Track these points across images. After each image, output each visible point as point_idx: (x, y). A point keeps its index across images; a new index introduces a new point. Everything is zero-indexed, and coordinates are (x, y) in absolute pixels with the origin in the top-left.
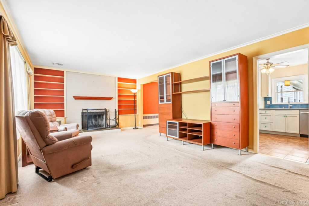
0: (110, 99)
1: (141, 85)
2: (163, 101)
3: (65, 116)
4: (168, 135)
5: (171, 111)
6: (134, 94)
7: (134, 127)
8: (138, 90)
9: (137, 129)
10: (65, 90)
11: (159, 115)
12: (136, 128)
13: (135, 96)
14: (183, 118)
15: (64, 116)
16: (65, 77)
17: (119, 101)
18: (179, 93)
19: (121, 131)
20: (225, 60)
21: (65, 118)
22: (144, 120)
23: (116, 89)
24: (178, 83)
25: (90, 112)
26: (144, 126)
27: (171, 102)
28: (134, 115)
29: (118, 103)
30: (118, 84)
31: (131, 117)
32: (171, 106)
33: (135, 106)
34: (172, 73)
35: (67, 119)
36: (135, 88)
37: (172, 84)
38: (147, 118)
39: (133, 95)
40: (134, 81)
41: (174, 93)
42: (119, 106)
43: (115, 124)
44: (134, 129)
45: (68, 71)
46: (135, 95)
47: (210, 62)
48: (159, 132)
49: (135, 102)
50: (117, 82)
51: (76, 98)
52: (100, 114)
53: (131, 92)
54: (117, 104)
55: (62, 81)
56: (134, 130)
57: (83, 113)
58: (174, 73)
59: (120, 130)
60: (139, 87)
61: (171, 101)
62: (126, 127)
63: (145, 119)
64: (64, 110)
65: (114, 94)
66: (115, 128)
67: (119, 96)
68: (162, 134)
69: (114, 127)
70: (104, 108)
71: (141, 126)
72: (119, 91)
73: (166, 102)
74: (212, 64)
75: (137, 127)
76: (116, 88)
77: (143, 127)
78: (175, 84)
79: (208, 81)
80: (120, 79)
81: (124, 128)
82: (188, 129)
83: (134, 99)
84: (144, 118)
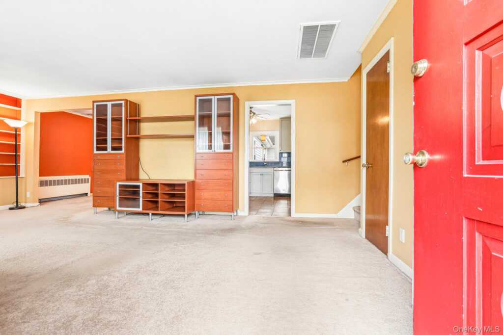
1: (36, 113)
2: (105, 149)
4: (118, 208)
5: (123, 167)
7: (14, 205)
8: (29, 124)
12: (18, 207)
13: (16, 136)
18: (137, 136)
20: (217, 97)
24: (136, 119)
26: (42, 201)
27: (123, 151)
28: (14, 177)
32: (124, 156)
33: (16, 158)
34: (126, 101)
37: (126, 120)
39: (14, 132)
40: (16, 102)
41: (128, 136)
44: (11, 209)
46: (18, 133)
47: (196, 96)
48: (94, 207)
49: (16, 148)
53: (6, 125)
58: (131, 102)
61: (123, 149)
68: (99, 209)
71: (34, 202)
73: (112, 150)
74: (199, 100)
75: (22, 204)
77: (39, 204)
78: (130, 120)
79: (191, 123)
82: (161, 193)
84: (42, 184)
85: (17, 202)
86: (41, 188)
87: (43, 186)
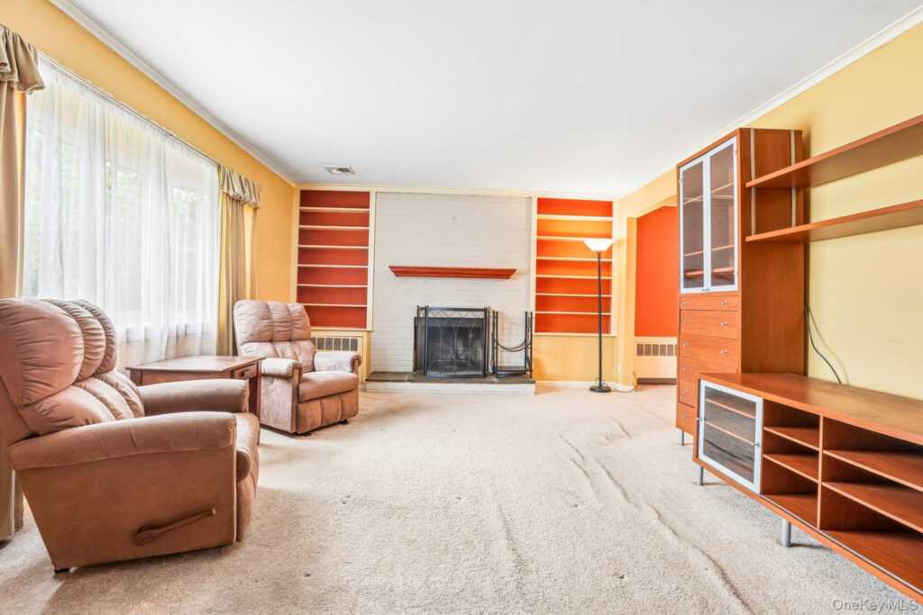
0: (505, 274)
1: (631, 219)
2: (699, 282)
3: (369, 328)
4: (702, 457)
5: (735, 333)
6: (599, 258)
7: (596, 384)
8: (619, 241)
9: (608, 390)
10: (371, 248)
11: (679, 341)
12: (602, 389)
14: (812, 373)
15: (365, 327)
16: (372, 210)
17: (541, 284)
19: (536, 393)
21: (369, 332)
22: (644, 358)
23: (530, 241)
25: (435, 318)
26: (643, 383)
27: (735, 287)
28: (598, 335)
29: (537, 292)
30: (539, 221)
31: (583, 344)
32: (738, 301)
33: (604, 304)
34: (745, 133)
35: (372, 334)
36: (609, 236)
37: (745, 191)
38: (655, 353)
39: (597, 260)
40: (606, 208)
41: (753, 238)
42: (541, 302)
43: (523, 364)
44: (592, 389)
45: (381, 190)
46: (608, 259)
48: (678, 426)
49: (605, 286)
50: (535, 216)
51: (400, 272)
52: (464, 326)
53: (586, 249)
54: (533, 294)
55: (364, 220)
56: (592, 392)
57: (417, 319)
58: (761, 132)
59: (532, 387)
60: (621, 227)
61: (736, 280)
62: (566, 379)
63: (648, 353)
64: (365, 308)
65: (525, 260)
66: (520, 379)
67: (541, 265)
69: (517, 375)
70: (482, 307)
71: (625, 382)
72: (541, 246)
73: (713, 284)
75: (607, 383)
76: (530, 235)
77: (635, 387)
78: (759, 188)
80: (545, 205)
81: (559, 383)
82: (824, 455)
83: (600, 275)
84: (641, 350)
85: (600, 379)
86: (640, 357)
87: (642, 355)
